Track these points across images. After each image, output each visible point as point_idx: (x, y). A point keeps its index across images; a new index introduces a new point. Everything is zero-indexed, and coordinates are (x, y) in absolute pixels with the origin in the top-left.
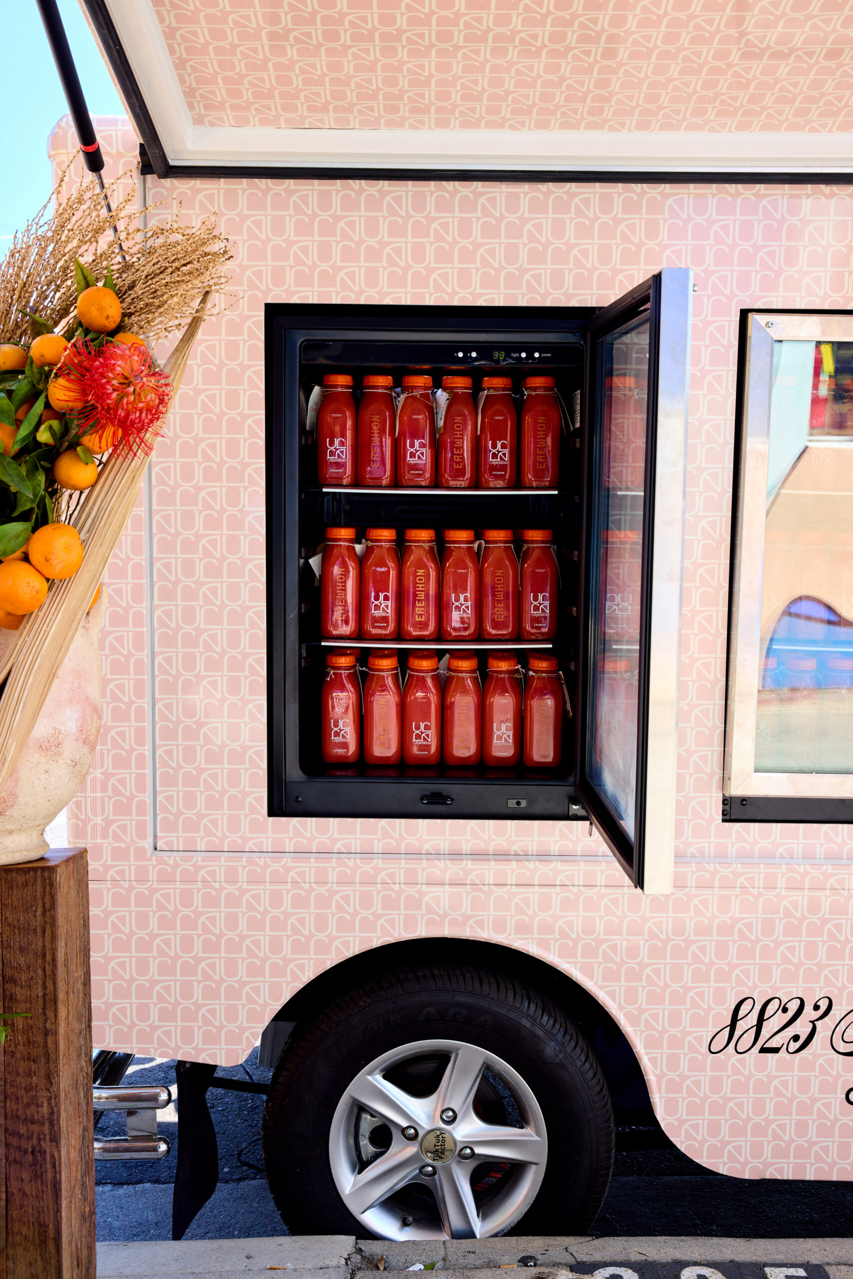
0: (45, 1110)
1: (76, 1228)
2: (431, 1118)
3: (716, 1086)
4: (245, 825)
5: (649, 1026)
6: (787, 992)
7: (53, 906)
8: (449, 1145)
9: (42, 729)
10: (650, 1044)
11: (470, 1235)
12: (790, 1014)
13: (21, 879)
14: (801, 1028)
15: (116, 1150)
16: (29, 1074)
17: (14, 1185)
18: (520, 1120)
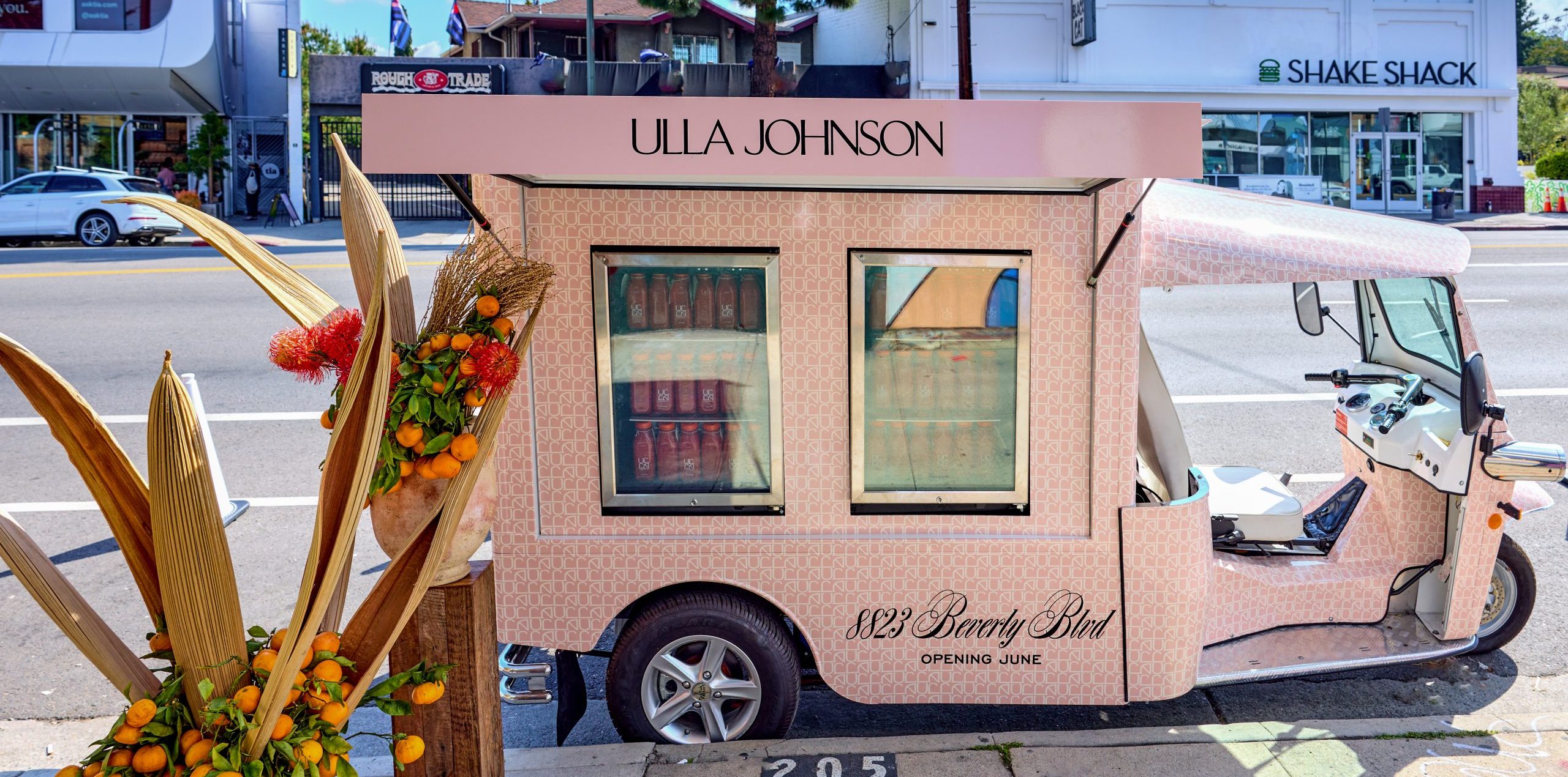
0: (471, 704)
1: (489, 758)
2: (697, 677)
3: (851, 656)
4: (589, 521)
5: (813, 626)
6: (889, 605)
7: (471, 605)
8: (707, 690)
9: (464, 520)
10: (815, 635)
11: (722, 740)
12: (889, 617)
13: (455, 592)
14: (896, 624)
15: (523, 699)
16: (462, 687)
17: (457, 741)
18: (746, 677)
